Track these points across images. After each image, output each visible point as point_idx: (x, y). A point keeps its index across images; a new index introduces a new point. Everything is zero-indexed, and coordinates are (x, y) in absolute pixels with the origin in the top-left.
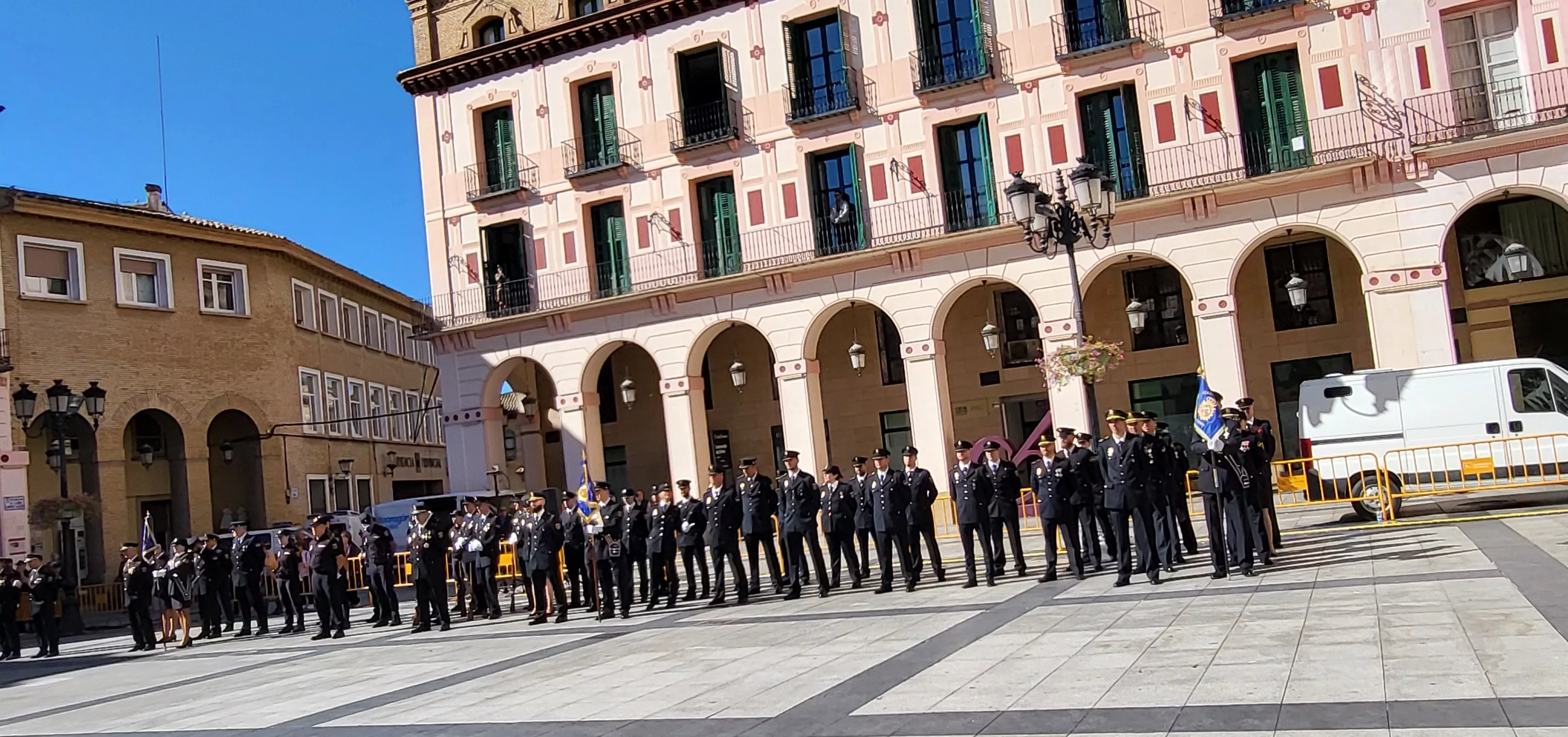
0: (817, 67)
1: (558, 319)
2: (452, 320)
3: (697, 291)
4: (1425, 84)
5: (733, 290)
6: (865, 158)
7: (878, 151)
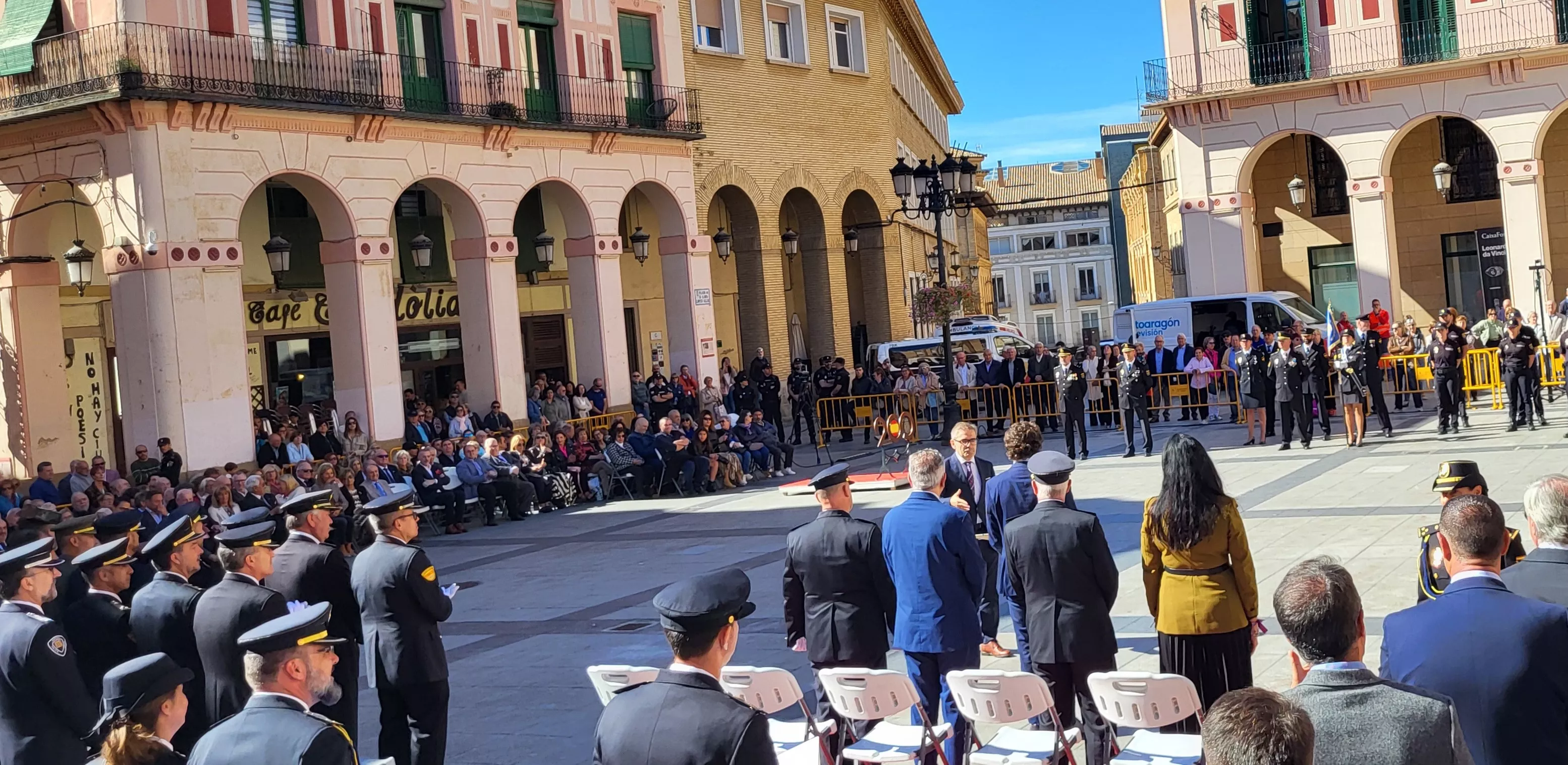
1: (1353, 87)
2: (1198, 85)
3: (1555, 56)
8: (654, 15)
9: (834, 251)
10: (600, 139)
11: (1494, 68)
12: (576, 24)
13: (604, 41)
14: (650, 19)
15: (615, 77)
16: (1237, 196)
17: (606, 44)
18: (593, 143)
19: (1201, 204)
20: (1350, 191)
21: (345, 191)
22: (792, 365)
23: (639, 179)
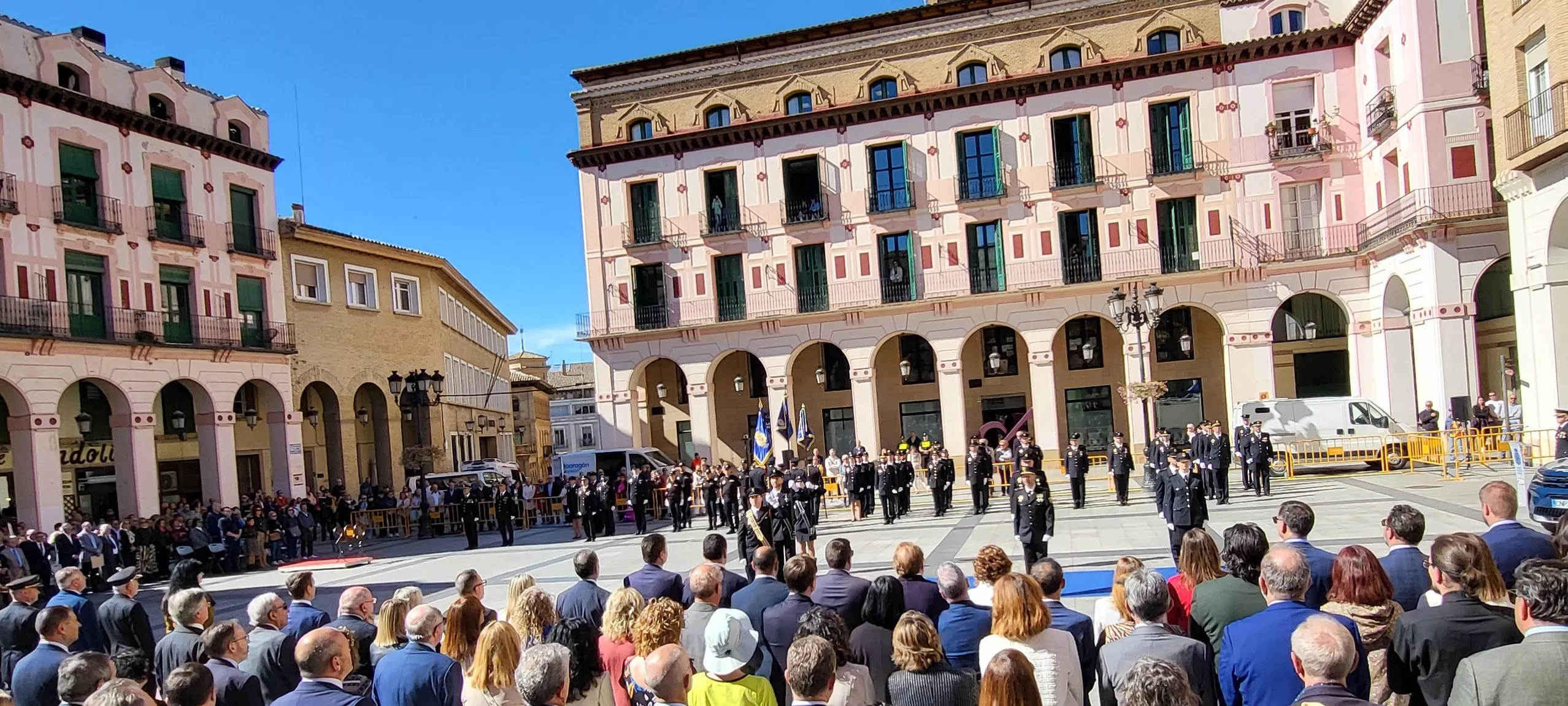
1: (691, 333)
2: (607, 329)
3: (798, 320)
4: (1268, 226)
5: (822, 321)
6: (918, 240)
7: (928, 237)
8: (264, 279)
9: (392, 420)
10: (220, 354)
11: (765, 325)
12: (204, 283)
13: (226, 294)
14: (262, 280)
15: (233, 315)
16: (629, 393)
17: (227, 296)
18: (215, 356)
19: (608, 397)
20: (689, 391)
21: (24, 386)
22: (361, 488)
23: (249, 377)
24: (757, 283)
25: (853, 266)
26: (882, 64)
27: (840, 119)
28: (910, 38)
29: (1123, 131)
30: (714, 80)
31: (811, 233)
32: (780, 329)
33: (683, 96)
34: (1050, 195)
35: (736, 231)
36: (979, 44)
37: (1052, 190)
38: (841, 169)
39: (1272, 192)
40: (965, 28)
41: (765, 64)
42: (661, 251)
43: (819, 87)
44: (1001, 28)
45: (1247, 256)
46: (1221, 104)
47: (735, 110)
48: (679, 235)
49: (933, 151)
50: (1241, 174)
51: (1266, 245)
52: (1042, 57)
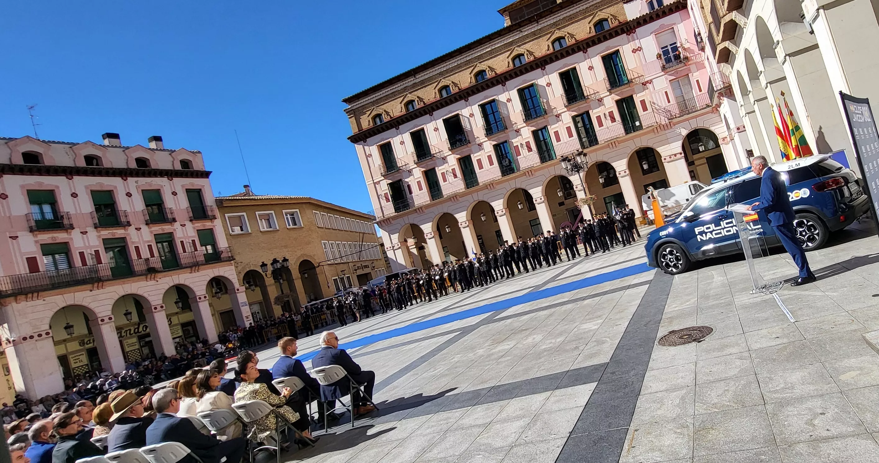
0: (491, 118)
1: (420, 210)
2: (384, 215)
3: (466, 193)
4: (669, 102)
5: (477, 191)
6: (512, 144)
7: (516, 141)
8: (212, 228)
10: (194, 268)
12: (180, 238)
13: (192, 240)
14: (211, 230)
16: (399, 244)
18: (191, 270)
19: (390, 247)
20: (425, 237)
23: (212, 276)
24: (445, 180)
25: (485, 162)
26: (478, 65)
27: (464, 95)
28: (487, 50)
29: (592, 72)
30: (405, 89)
31: (464, 151)
32: (460, 199)
33: (394, 100)
34: (566, 109)
35: (430, 158)
36: (519, 46)
37: (566, 107)
38: (470, 118)
39: (667, 85)
40: (511, 40)
41: (426, 77)
42: (399, 174)
43: (452, 82)
44: (527, 36)
45: (663, 118)
46: (634, 49)
47: (418, 101)
48: (406, 165)
49: (509, 100)
50: (651, 80)
51: (670, 111)
52: (548, 45)
